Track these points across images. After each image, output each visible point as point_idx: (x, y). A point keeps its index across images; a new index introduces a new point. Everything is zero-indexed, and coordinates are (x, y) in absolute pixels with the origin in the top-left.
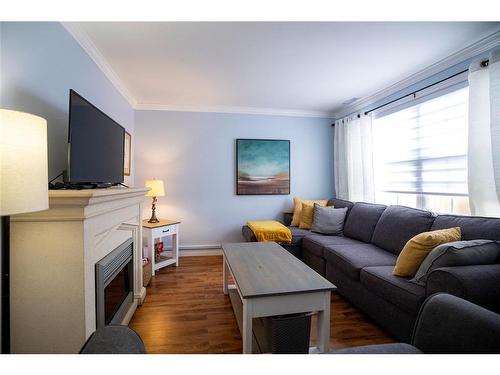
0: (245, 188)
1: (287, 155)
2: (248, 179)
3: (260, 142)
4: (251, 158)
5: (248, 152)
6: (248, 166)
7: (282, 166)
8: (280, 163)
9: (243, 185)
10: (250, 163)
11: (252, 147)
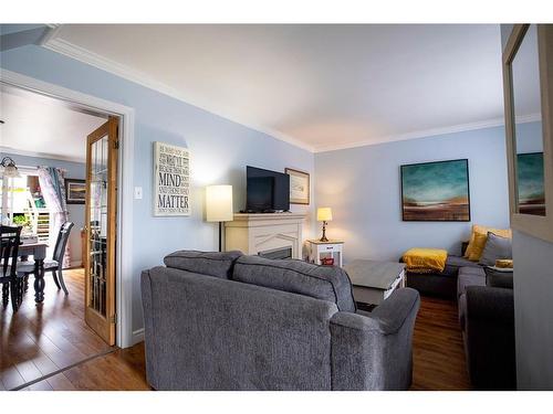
0: (412, 214)
1: (465, 175)
2: (415, 205)
3: (428, 166)
4: (416, 183)
5: (414, 177)
6: (415, 192)
7: (457, 189)
8: (455, 186)
9: (409, 211)
10: (417, 189)
11: (419, 171)
